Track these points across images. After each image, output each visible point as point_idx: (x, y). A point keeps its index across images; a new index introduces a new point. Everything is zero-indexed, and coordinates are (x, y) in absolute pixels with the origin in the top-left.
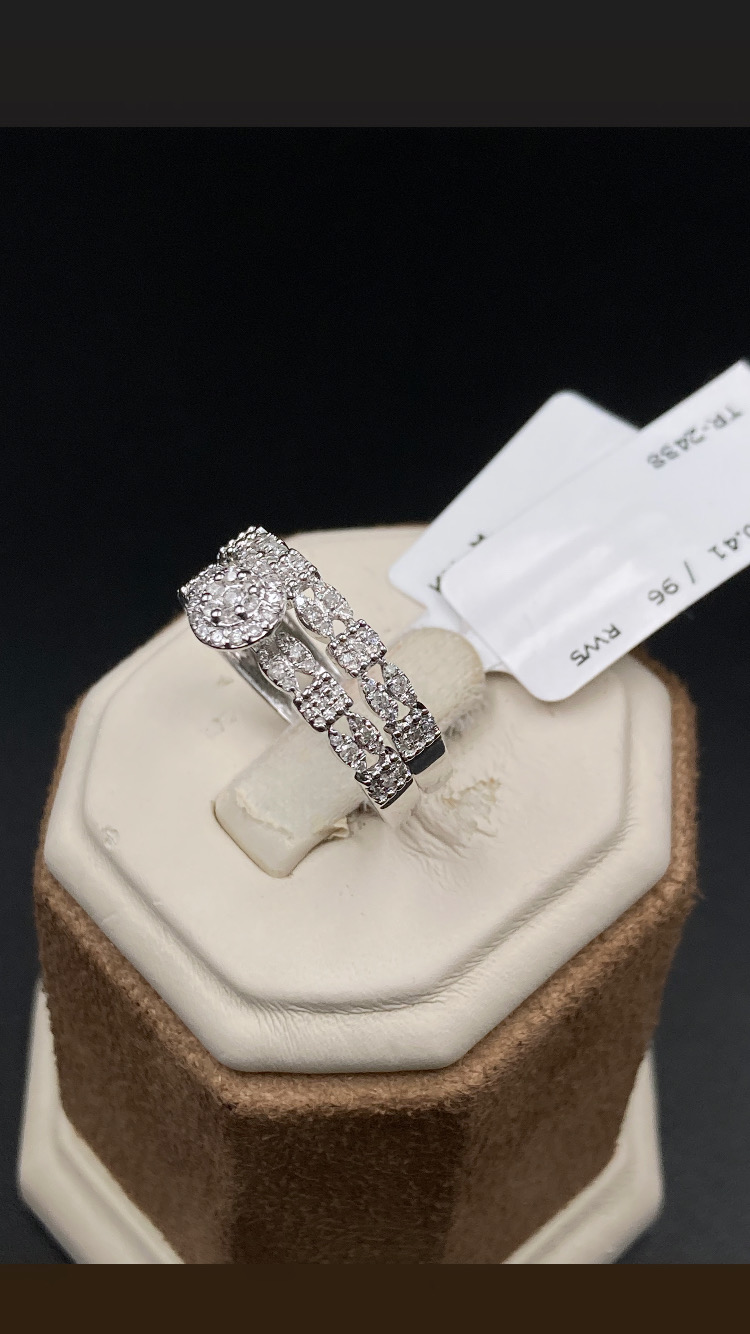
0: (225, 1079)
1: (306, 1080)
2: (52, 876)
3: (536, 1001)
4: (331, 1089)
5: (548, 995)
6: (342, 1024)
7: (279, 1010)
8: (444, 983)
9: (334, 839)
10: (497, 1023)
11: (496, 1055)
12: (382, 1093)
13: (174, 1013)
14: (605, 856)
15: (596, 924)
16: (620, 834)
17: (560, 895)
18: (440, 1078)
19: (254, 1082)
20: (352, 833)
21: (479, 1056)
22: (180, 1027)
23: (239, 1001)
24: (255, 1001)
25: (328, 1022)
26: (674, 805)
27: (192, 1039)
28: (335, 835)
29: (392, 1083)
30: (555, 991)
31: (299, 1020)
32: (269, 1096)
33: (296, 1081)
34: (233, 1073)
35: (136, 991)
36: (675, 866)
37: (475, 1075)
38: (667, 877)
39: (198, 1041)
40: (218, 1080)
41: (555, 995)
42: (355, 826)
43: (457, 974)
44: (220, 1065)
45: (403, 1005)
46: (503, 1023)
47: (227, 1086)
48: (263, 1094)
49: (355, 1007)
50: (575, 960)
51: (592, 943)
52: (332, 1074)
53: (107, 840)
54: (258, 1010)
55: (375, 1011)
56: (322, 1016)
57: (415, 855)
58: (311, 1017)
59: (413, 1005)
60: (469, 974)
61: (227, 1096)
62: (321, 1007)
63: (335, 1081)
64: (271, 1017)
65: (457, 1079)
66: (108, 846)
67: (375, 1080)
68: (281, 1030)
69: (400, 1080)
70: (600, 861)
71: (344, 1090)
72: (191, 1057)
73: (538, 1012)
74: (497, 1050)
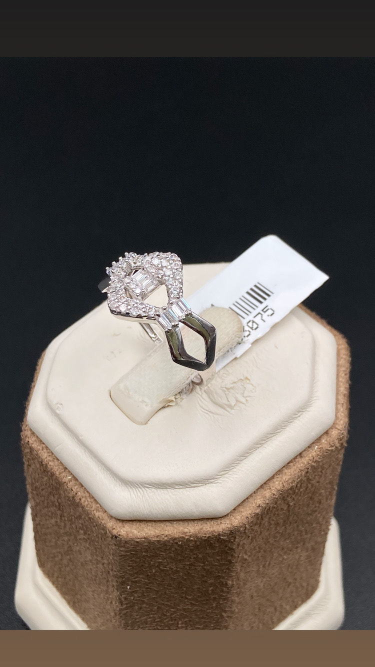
0: (113, 524)
1: (154, 523)
2: (31, 430)
3: (267, 485)
4: (165, 528)
5: (274, 482)
6: (171, 494)
7: (140, 487)
8: (221, 474)
9: (168, 406)
10: (248, 496)
11: (248, 511)
12: (191, 529)
13: (90, 493)
14: (302, 414)
15: (297, 447)
16: (309, 404)
17: (279, 432)
18: (219, 522)
19: (129, 525)
20: (177, 404)
21: (239, 512)
22: (92, 500)
23: (120, 483)
24: (128, 483)
25: (164, 493)
26: (337, 394)
27: (98, 505)
28: (168, 404)
29: (196, 525)
30: (277, 481)
31: (150, 492)
32: (135, 532)
33: (149, 524)
34: (118, 522)
35: (71, 483)
36: (338, 421)
37: (237, 520)
38: (333, 426)
39: (101, 506)
40: (110, 524)
41: (277, 483)
42: (179, 401)
43: (227, 469)
44: (111, 517)
45: (201, 484)
46: (251, 496)
47: (114, 527)
48: (133, 531)
49: (177, 485)
50: (287, 465)
51: (296, 458)
52: (166, 521)
53: (57, 409)
54: (130, 488)
55: (187, 487)
56: (161, 490)
57: (207, 414)
58: (155, 490)
59: (206, 484)
60: (234, 470)
61: (115, 532)
62: (160, 485)
63: (168, 524)
64: (136, 491)
65: (228, 522)
66: (58, 412)
67: (187, 523)
68: (141, 497)
69: (200, 523)
70: (299, 417)
71: (171, 528)
72: (97, 514)
73: (269, 490)
74: (248, 509)
